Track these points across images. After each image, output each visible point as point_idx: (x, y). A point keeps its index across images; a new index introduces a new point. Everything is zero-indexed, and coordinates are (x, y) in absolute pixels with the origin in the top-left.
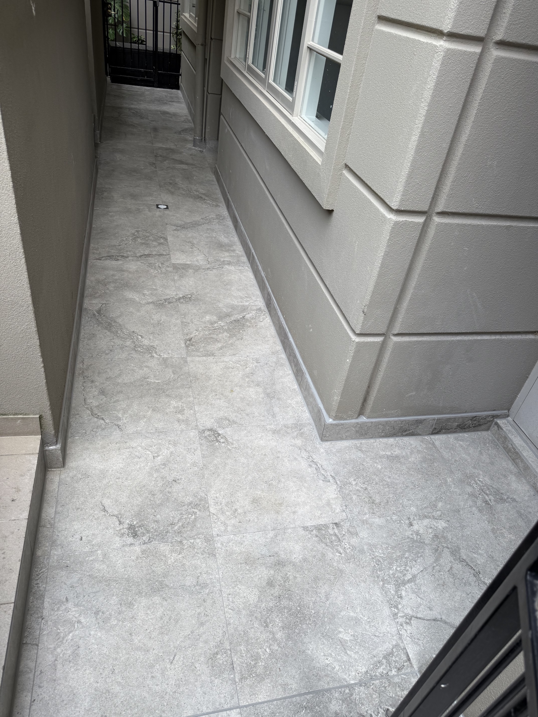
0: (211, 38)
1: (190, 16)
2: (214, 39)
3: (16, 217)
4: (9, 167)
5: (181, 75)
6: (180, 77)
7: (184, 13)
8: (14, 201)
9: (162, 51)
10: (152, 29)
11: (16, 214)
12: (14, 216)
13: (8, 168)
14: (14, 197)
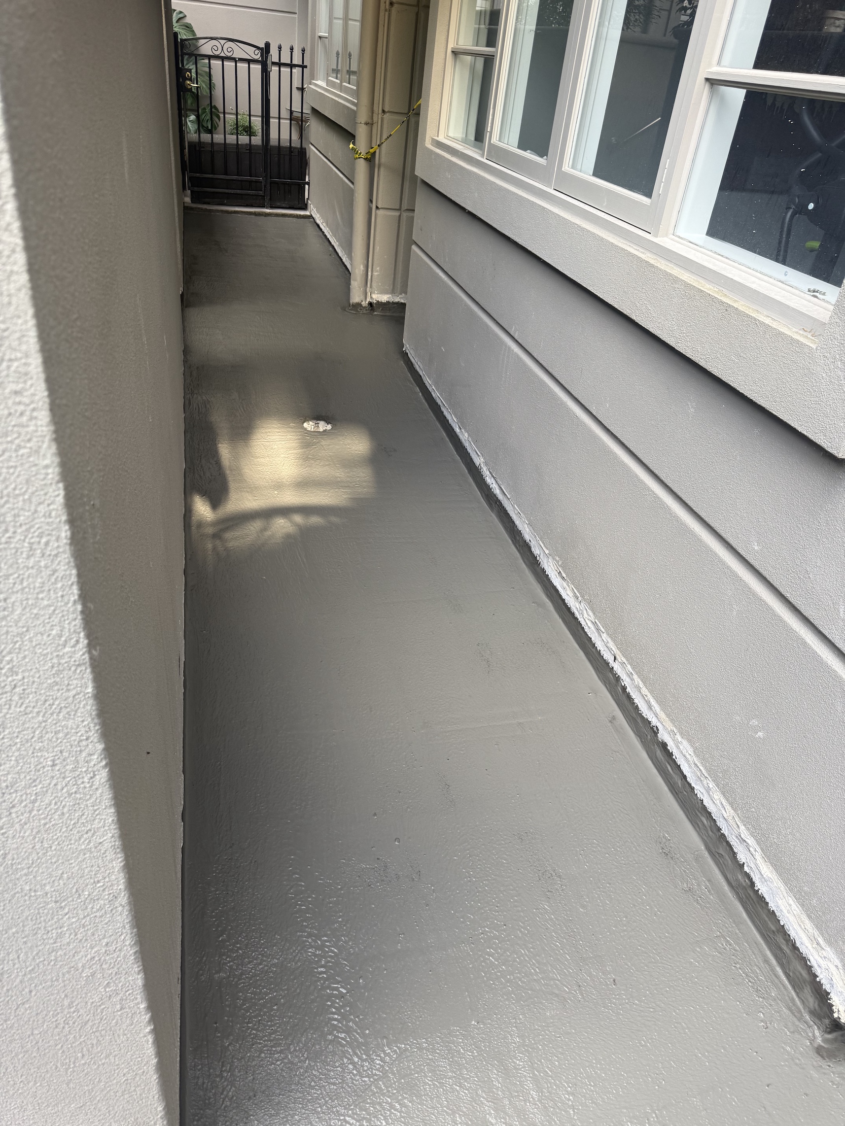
0: (383, 111)
1: (329, 83)
2: (389, 112)
3: (80, 645)
4: (57, 470)
5: (308, 184)
6: (307, 186)
7: (314, 80)
8: (75, 590)
9: (277, 144)
10: (260, 114)
11: (82, 635)
12: (73, 642)
13: (53, 472)
14: (74, 579)
